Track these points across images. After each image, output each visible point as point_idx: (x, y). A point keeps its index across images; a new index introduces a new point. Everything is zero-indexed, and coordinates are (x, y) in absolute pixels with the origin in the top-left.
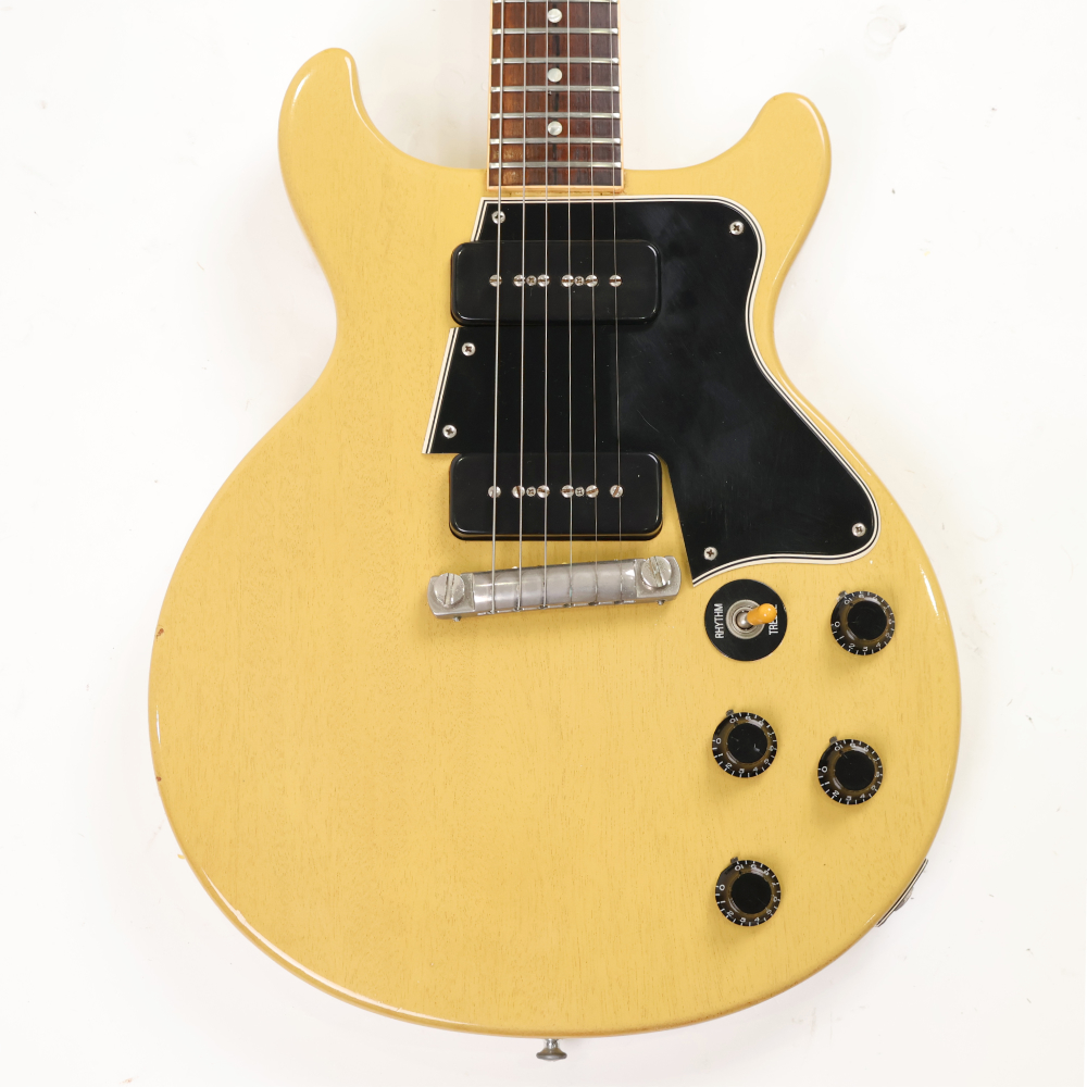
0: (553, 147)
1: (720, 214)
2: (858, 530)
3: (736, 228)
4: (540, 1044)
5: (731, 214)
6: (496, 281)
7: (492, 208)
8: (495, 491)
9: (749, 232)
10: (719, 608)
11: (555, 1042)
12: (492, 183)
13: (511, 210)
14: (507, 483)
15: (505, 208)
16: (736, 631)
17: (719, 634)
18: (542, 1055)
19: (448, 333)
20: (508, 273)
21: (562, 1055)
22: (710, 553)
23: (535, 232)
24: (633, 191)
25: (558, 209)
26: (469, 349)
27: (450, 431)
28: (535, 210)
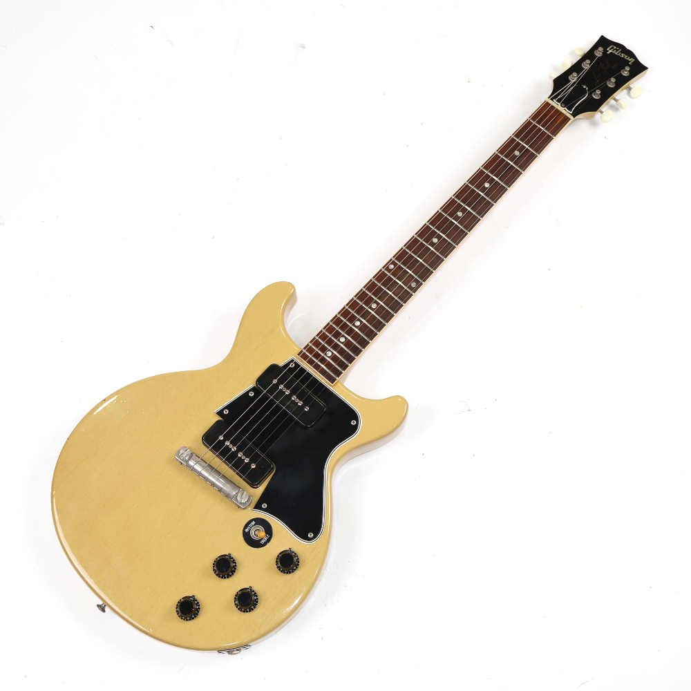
0: (323, 358)
1: (353, 415)
2: (310, 535)
3: (353, 423)
4: (100, 603)
5: (356, 418)
6: (275, 381)
7: (292, 361)
8: (221, 438)
9: (356, 426)
10: (253, 523)
11: (105, 606)
12: (299, 354)
13: (297, 365)
14: (226, 438)
15: (295, 363)
16: (252, 533)
17: (247, 530)
18: (98, 606)
19: (252, 384)
20: (280, 382)
21: (104, 611)
22: (264, 506)
23: (297, 376)
24: (335, 389)
25: (309, 375)
26: (251, 394)
27: (226, 412)
28: (303, 370)
